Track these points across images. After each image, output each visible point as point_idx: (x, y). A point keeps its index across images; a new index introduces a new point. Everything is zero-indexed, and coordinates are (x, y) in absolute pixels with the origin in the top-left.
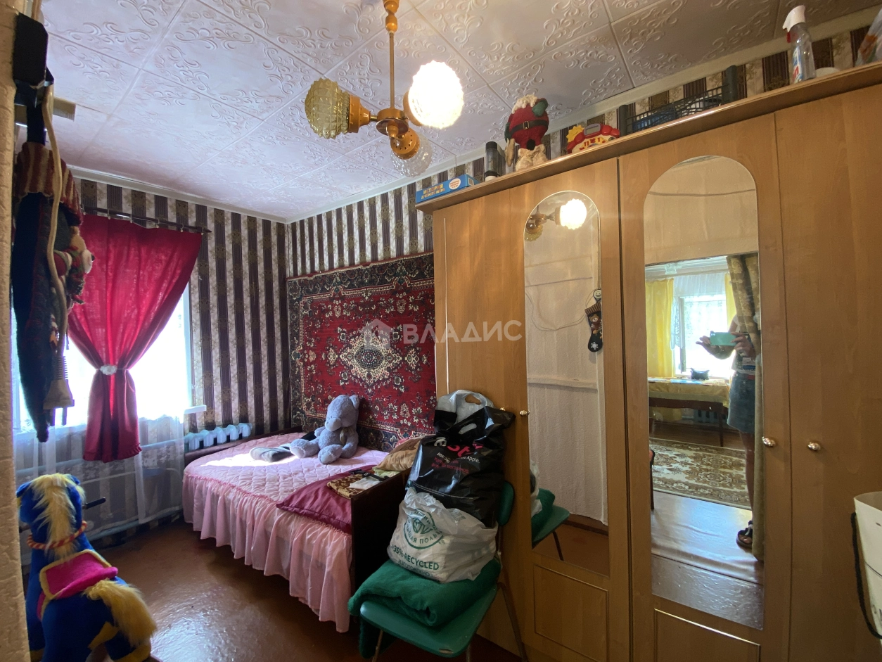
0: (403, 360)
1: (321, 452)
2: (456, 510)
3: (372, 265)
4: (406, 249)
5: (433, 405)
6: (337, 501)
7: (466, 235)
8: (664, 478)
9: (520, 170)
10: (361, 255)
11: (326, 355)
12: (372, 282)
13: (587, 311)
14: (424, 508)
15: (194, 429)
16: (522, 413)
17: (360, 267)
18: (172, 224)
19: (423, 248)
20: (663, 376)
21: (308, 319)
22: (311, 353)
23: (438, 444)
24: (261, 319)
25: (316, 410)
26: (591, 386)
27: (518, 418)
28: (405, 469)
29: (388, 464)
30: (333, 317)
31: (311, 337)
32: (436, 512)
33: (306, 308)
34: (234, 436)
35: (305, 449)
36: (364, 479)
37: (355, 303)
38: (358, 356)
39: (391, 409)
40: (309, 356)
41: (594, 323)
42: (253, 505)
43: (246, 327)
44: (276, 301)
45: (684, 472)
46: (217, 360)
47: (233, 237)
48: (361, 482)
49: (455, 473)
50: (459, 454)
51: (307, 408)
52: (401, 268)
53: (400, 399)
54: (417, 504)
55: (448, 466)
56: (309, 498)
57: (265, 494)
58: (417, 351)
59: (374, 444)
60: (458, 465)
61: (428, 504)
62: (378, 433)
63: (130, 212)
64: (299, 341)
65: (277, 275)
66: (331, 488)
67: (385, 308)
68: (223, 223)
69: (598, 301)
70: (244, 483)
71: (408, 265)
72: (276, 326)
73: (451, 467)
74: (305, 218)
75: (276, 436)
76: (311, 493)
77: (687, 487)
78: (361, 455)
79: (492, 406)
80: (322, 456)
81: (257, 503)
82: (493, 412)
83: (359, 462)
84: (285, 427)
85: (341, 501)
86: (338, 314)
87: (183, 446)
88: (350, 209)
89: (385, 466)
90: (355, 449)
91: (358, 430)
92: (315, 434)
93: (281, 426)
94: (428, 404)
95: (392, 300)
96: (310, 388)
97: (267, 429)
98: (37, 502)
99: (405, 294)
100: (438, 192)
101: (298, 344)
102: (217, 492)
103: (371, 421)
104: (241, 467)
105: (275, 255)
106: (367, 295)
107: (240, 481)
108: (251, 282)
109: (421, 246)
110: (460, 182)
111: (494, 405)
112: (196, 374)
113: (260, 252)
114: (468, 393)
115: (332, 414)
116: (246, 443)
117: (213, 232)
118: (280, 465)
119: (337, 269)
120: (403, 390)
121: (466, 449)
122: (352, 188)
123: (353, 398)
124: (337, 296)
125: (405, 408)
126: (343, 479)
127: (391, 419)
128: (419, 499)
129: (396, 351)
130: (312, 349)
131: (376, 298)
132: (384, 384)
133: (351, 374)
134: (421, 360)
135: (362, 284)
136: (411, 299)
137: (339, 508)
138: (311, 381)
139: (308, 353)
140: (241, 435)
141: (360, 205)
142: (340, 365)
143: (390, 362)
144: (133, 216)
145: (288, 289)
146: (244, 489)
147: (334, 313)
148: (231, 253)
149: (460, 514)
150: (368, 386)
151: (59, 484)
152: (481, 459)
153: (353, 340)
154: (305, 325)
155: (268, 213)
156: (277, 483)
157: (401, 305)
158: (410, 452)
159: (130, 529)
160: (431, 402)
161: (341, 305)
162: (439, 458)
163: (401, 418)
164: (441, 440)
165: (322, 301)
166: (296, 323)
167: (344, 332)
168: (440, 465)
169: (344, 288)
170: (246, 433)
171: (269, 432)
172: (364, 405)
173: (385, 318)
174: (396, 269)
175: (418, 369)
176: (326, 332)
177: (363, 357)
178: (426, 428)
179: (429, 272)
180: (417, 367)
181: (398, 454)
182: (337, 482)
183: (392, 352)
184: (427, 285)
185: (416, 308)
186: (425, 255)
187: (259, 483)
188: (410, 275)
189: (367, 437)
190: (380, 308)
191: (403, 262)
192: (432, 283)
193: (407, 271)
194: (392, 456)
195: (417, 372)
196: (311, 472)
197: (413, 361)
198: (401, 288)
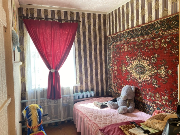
0: (157, 72)
1: (119, 108)
3: (142, 26)
4: (161, 15)
5: (175, 97)
10: (137, 22)
11: (121, 67)
12: (142, 34)
15: (77, 92)
17: (136, 28)
18: (69, 20)
19: (171, 13)
21: (114, 52)
22: (115, 66)
25: (117, 89)
29: (149, 124)
30: (124, 52)
31: (115, 60)
33: (113, 48)
34: (89, 96)
35: (113, 106)
37: (134, 45)
38: (135, 69)
39: (151, 95)
44: (103, 46)
46: (83, 68)
47: (88, 23)
48: (135, 129)
51: (114, 88)
52: (157, 26)
53: (155, 91)
56: (112, 131)
57: (96, 123)
58: (166, 68)
59: (142, 109)
62: (144, 104)
63: (57, 18)
65: (103, 36)
66: (121, 129)
67: (148, 46)
68: (85, 17)
70: (90, 116)
71: (162, 23)
72: (103, 55)
74: (114, 10)
75: (103, 98)
76: (113, 129)
78: (135, 113)
80: (119, 110)
81: (93, 126)
86: (126, 50)
87: (73, 97)
88: (132, 2)
89: (147, 125)
90: (133, 109)
92: (117, 100)
93: (105, 94)
95: (152, 42)
96: (115, 81)
97: (100, 94)
98: (29, 113)
99: (159, 38)
101: (111, 62)
102: (82, 117)
103: (141, 99)
106: (139, 40)
107: (89, 115)
109: (170, 12)
112: (77, 73)
115: (124, 92)
116: (93, 99)
117: (82, 21)
118: (103, 110)
119: (126, 30)
120: (157, 87)
123: (132, 87)
124: (126, 42)
125: (158, 95)
126: (127, 126)
127: (150, 99)
129: (153, 67)
131: (144, 42)
132: (147, 83)
133: (132, 76)
134: (167, 72)
135: (137, 36)
136: (163, 41)
138: (115, 78)
139: (114, 66)
140: (91, 95)
142: (127, 72)
143: (150, 73)
144: (58, 19)
145: (107, 41)
146: (90, 118)
147: (124, 49)
150: (139, 82)
151: (35, 108)
153: (133, 61)
154: (113, 55)
156: (101, 119)
157: (157, 44)
158: (161, 121)
159: (59, 122)
160: (173, 95)
161: (127, 46)
163: (155, 100)
165: (119, 45)
166: (110, 54)
167: (129, 58)
169: (129, 38)
170: (93, 95)
171: (101, 96)
172: (138, 91)
173: (148, 51)
174: (155, 27)
175: (166, 77)
176: (121, 58)
177: (137, 69)
178: (171, 108)
179: (175, 25)
180: (165, 76)
181: (154, 121)
182: (123, 127)
183: (151, 68)
184: (173, 33)
185: (165, 45)
186: (172, 16)
187: (95, 117)
188: (162, 28)
189: (139, 105)
190: (146, 47)
191: (159, 22)
192: (176, 31)
193: (160, 26)
194: (150, 121)
195: (165, 79)
196: (114, 116)
197: (163, 73)
198: (157, 35)
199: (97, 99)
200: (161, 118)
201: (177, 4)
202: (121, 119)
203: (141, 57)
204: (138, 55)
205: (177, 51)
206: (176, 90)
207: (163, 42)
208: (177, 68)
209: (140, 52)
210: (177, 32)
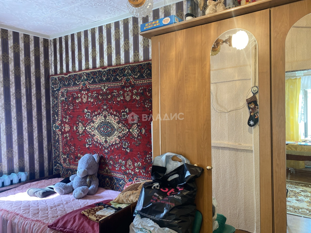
0: (129, 131)
1: (74, 191)
2: (167, 229)
3: (108, 68)
4: (131, 59)
5: (149, 161)
6: (89, 223)
7: (173, 54)
8: (293, 206)
9: (208, 14)
10: (101, 62)
11: (77, 127)
12: (108, 80)
13: (247, 100)
14: (147, 228)
16: (208, 167)
17: (100, 69)
19: (143, 58)
20: (293, 140)
21: (64, 103)
22: (67, 126)
23: (154, 187)
24: (33, 103)
25: (70, 163)
26: (249, 148)
27: (206, 171)
28: (132, 203)
29: (121, 199)
30: (81, 103)
31: (66, 115)
32: (154, 230)
33: (63, 96)
34: (16, 181)
35: (64, 189)
36: (105, 209)
37: (96, 94)
38: (98, 128)
39: (121, 163)
40: (65, 128)
41: (252, 108)
42: (32, 226)
43: (23, 108)
44: (43, 91)
45: (306, 202)
46: (3, 130)
47: (14, 48)
48: (103, 211)
49: (166, 206)
50: (168, 194)
51: (64, 162)
52: (128, 71)
53: (127, 156)
54: (142, 225)
55: (161, 202)
56: (70, 221)
57: (40, 219)
58: (138, 126)
59: (109, 186)
60: (168, 201)
61: (149, 225)
62: (111, 178)
64: (58, 117)
65: (44, 74)
66: (84, 215)
67: (117, 97)
68: (7, 38)
69: (254, 94)
70: (25, 212)
71: (133, 69)
72: (43, 108)
73: (164, 202)
74: (63, 36)
75: (44, 181)
76: (71, 218)
77: (308, 212)
78: (100, 193)
79: (189, 163)
80: (76, 194)
81: (34, 225)
82: (190, 167)
83: (99, 197)
84: (49, 174)
85: (91, 223)
86: (85, 100)
88: (93, 31)
89: (118, 201)
90: (97, 189)
91: (98, 176)
92: (70, 179)
93: (46, 174)
94: (145, 160)
95: (121, 92)
96: (66, 149)
97: (37, 176)
99: (130, 88)
100: (155, 25)
101: (58, 120)
102: (6, 218)
103: (107, 171)
104: (21, 202)
105: (42, 60)
106: (104, 88)
107: (22, 211)
108: (26, 79)
109: (141, 57)
110: (170, 20)
111: (190, 162)
113: (32, 58)
114: (174, 154)
115: (82, 165)
116: (24, 185)
118: (47, 199)
119: (84, 70)
120: (128, 151)
121: (172, 190)
122: (95, 18)
123: (95, 156)
124: (84, 88)
125: (130, 162)
126: (92, 209)
127: (120, 170)
128: (143, 222)
129: (124, 125)
130: (67, 123)
131: (111, 90)
132: (116, 147)
133: (94, 140)
134: (140, 131)
135: (101, 81)
136: (135, 91)
137: (90, 228)
138: (66, 144)
139: (64, 126)
140: (20, 180)
141: (101, 28)
142: (86, 134)
143: (120, 133)
145: (51, 83)
146: (25, 216)
147: (82, 99)
148: (13, 58)
149: (169, 231)
150: (105, 148)
152: (183, 196)
153: (95, 117)
154: (62, 107)
155: (38, 32)
156: (47, 212)
157: (128, 95)
158: (135, 192)
160: (147, 159)
161: (87, 94)
162: (155, 196)
163: (127, 169)
164: (156, 184)
165: (74, 91)
166: (56, 106)
167: (89, 112)
168: (156, 201)
169: (89, 83)
170: (23, 179)
171: (38, 178)
172: (103, 161)
173: (117, 104)
174: (125, 72)
175: (139, 138)
176: (77, 112)
177: (102, 129)
178: (145, 176)
179: (147, 74)
180: (138, 136)
181: (127, 193)
182: (87, 211)
183: (121, 126)
184: (146, 83)
185: (138, 98)
186: (144, 63)
187: (35, 212)
188: (134, 76)
189: (104, 181)
190: (114, 97)
191: (129, 67)
192: (148, 82)
193: (132, 73)
194: (123, 194)
195: (138, 139)
196: (68, 204)
197: (136, 132)
198: (128, 84)
199: (34, 185)
200: (135, 188)
201: (148, 49)
202: (79, 205)
203: (107, 111)
204: (103, 109)
205: (150, 105)
206: (150, 152)
207: (134, 93)
208: (151, 125)
209: (106, 105)
210: (150, 82)
